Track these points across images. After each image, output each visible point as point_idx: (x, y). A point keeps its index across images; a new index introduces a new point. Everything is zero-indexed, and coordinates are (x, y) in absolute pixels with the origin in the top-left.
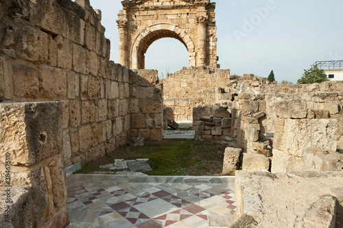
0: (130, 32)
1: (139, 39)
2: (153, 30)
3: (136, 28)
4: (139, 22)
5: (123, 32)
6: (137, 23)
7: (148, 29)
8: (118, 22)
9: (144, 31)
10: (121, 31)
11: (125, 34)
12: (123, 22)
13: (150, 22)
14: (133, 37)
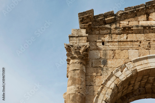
0: (91, 69)
1: (111, 84)
2: (140, 67)
3: (105, 63)
4: (110, 53)
5: (78, 66)
6: (105, 55)
7: (130, 66)
8: (69, 48)
9: (122, 68)
10: (75, 64)
11: (82, 71)
12: (79, 48)
13: (133, 54)
14: (99, 81)
